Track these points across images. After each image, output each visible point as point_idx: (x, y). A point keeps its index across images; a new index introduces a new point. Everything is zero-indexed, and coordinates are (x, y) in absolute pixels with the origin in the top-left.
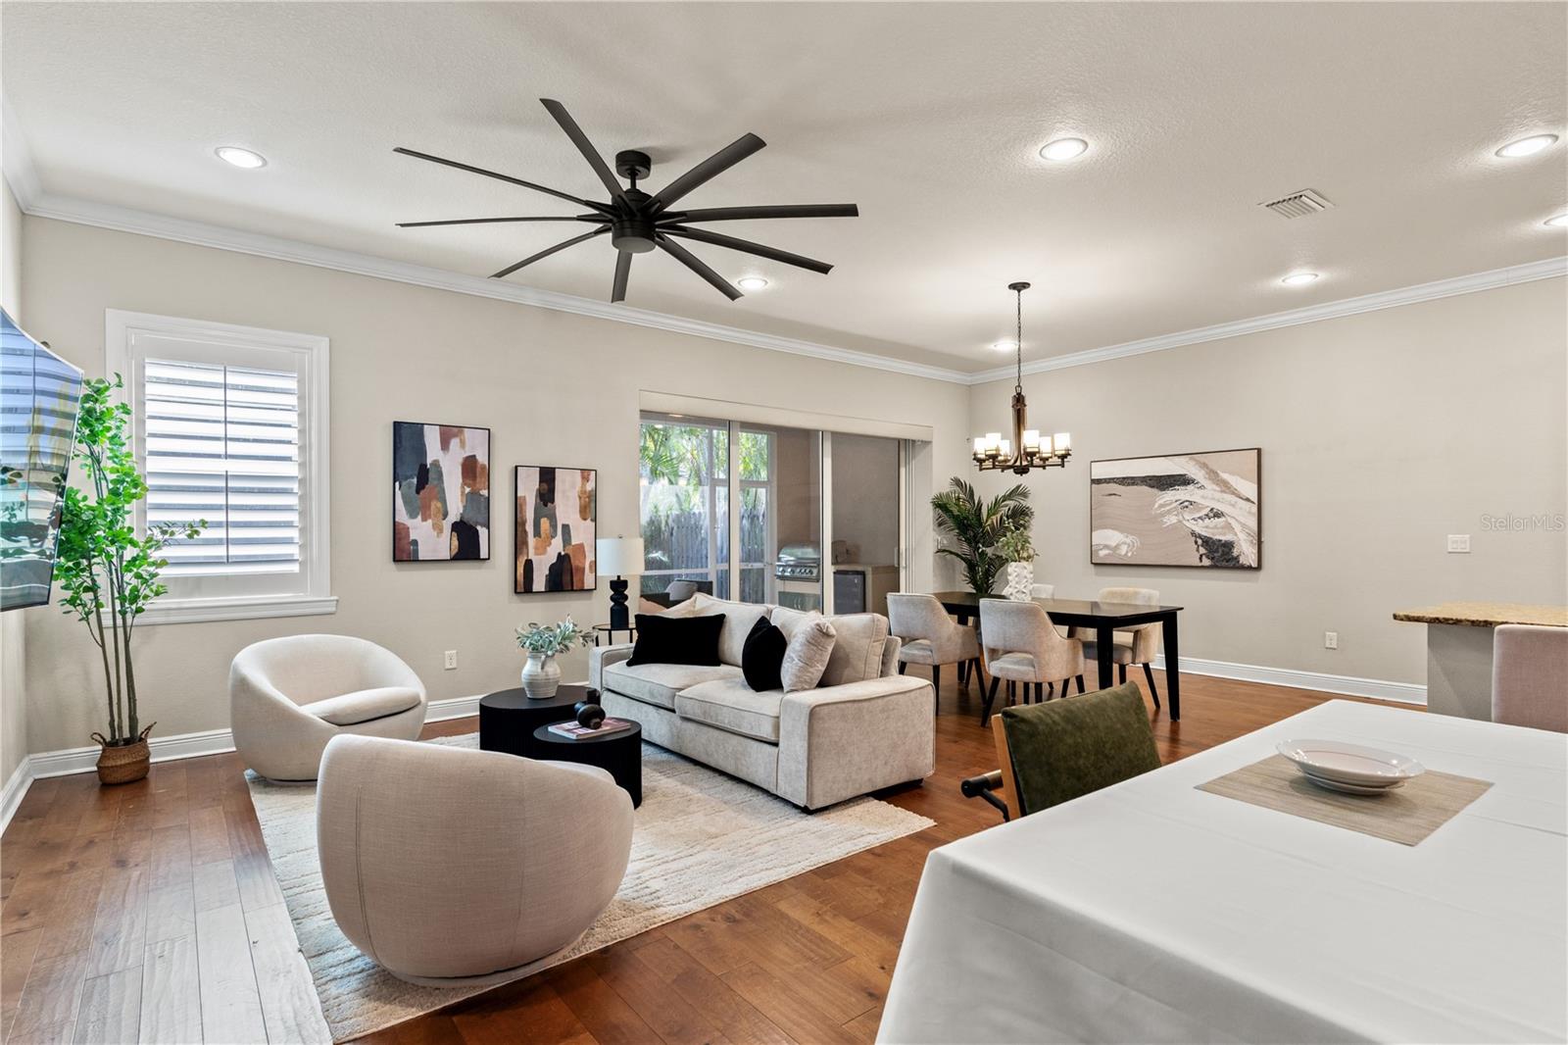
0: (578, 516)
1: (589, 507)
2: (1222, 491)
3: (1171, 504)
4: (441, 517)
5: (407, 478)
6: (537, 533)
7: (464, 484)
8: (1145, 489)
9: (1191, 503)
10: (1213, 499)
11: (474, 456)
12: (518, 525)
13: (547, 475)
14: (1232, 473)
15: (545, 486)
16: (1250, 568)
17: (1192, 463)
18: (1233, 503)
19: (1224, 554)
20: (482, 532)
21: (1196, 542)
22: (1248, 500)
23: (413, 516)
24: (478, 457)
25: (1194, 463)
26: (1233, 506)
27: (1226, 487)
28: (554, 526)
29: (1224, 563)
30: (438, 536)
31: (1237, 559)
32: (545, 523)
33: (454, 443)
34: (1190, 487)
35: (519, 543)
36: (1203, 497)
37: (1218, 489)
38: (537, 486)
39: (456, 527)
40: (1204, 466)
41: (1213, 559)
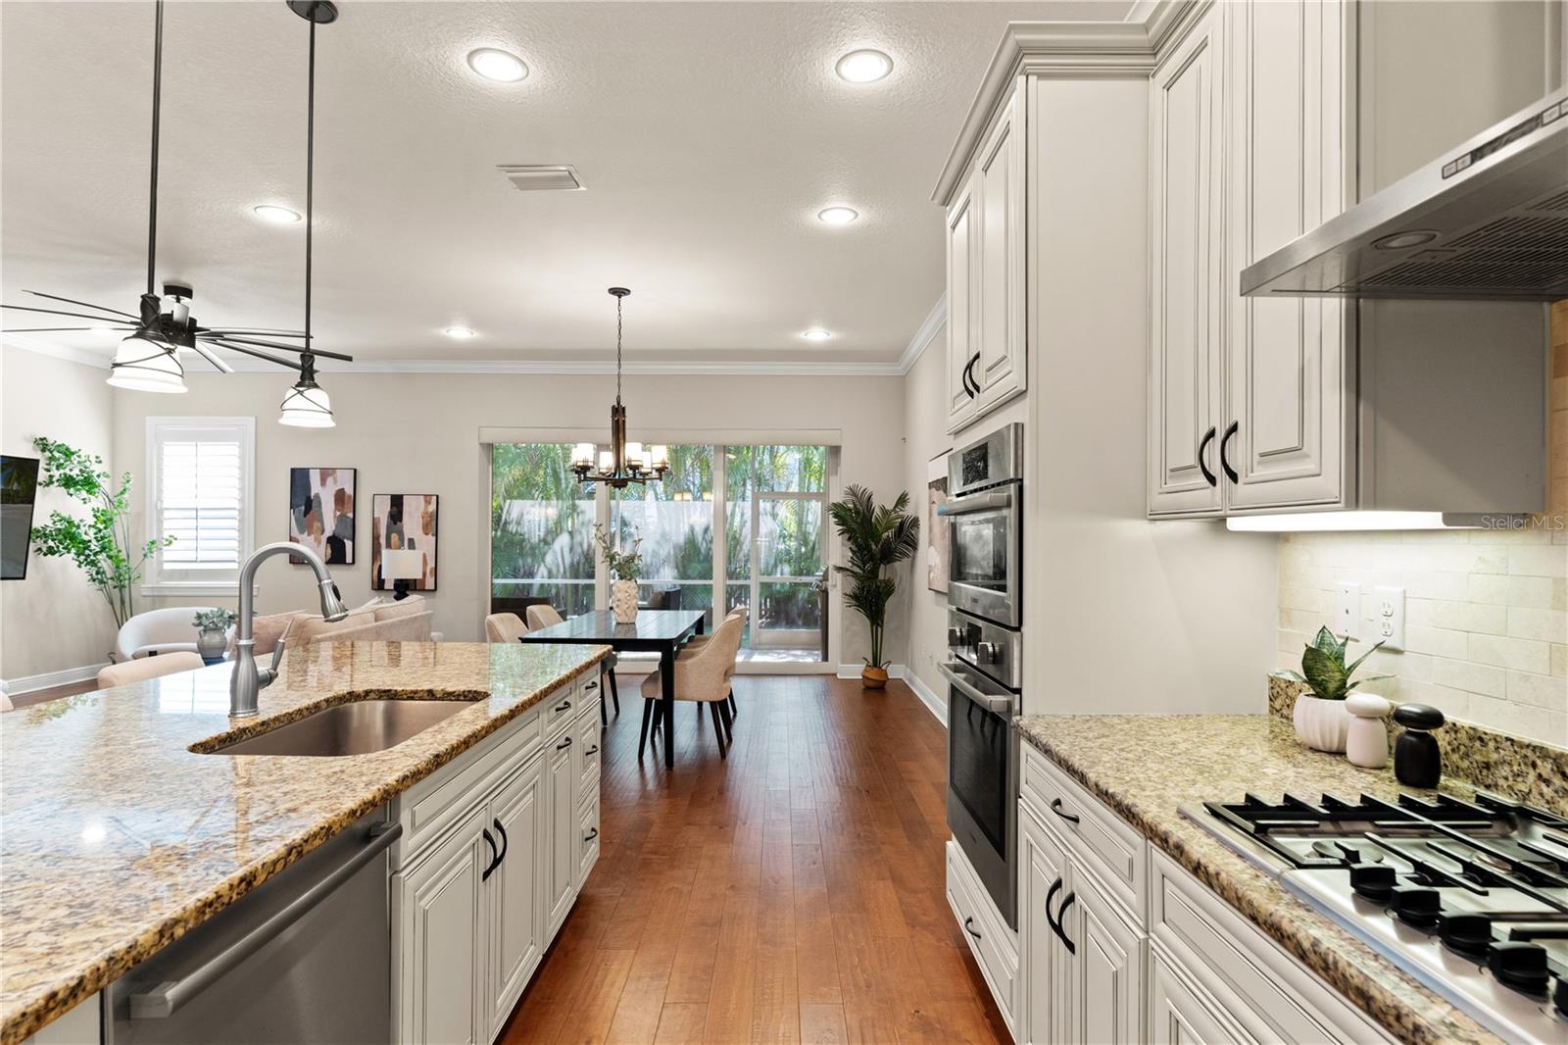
0: (421, 531)
1: (432, 524)
4: (320, 533)
5: (298, 507)
6: (389, 546)
7: (336, 509)
11: (343, 489)
12: (376, 538)
13: (397, 501)
15: (395, 509)
20: (348, 544)
23: (302, 533)
24: (346, 490)
28: (402, 539)
30: (318, 546)
32: (394, 537)
33: (330, 480)
35: (376, 553)
38: (389, 509)
39: (330, 540)
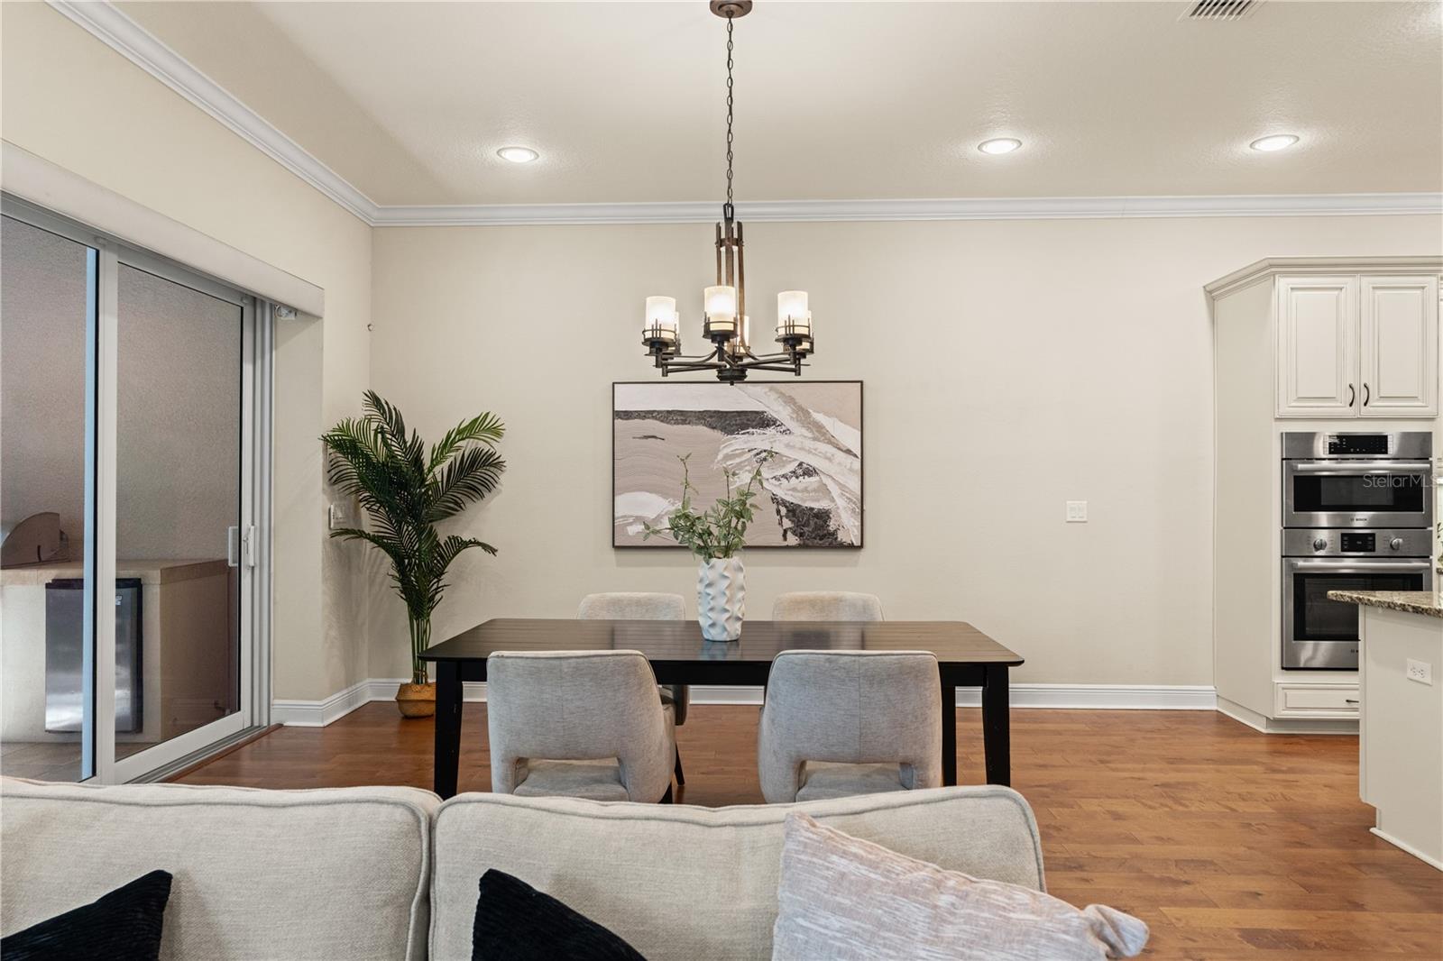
2: (815, 439)
3: (743, 453)
8: (702, 430)
9: (770, 452)
10: (802, 449)
14: (827, 414)
16: (851, 547)
17: (773, 396)
18: (829, 455)
19: (817, 528)
21: (778, 512)
22: (849, 452)
25: (777, 396)
26: (830, 459)
27: (820, 433)
29: (817, 541)
31: (834, 534)
34: (771, 431)
36: (788, 446)
37: (810, 435)
40: (790, 400)
41: (801, 535)
